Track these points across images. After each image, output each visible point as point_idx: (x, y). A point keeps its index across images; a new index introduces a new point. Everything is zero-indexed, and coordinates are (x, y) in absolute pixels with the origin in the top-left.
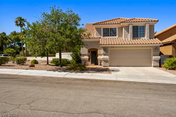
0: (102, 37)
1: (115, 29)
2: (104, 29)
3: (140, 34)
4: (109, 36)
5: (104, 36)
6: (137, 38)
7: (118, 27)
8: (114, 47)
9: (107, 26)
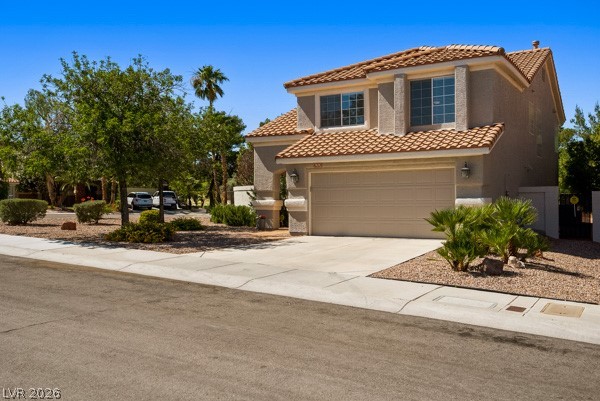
0: (316, 130)
1: (361, 96)
2: (323, 99)
3: (439, 110)
4: (338, 124)
5: (324, 124)
6: (428, 126)
7: (370, 90)
8: (321, 164)
9: (333, 89)
